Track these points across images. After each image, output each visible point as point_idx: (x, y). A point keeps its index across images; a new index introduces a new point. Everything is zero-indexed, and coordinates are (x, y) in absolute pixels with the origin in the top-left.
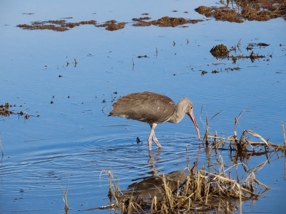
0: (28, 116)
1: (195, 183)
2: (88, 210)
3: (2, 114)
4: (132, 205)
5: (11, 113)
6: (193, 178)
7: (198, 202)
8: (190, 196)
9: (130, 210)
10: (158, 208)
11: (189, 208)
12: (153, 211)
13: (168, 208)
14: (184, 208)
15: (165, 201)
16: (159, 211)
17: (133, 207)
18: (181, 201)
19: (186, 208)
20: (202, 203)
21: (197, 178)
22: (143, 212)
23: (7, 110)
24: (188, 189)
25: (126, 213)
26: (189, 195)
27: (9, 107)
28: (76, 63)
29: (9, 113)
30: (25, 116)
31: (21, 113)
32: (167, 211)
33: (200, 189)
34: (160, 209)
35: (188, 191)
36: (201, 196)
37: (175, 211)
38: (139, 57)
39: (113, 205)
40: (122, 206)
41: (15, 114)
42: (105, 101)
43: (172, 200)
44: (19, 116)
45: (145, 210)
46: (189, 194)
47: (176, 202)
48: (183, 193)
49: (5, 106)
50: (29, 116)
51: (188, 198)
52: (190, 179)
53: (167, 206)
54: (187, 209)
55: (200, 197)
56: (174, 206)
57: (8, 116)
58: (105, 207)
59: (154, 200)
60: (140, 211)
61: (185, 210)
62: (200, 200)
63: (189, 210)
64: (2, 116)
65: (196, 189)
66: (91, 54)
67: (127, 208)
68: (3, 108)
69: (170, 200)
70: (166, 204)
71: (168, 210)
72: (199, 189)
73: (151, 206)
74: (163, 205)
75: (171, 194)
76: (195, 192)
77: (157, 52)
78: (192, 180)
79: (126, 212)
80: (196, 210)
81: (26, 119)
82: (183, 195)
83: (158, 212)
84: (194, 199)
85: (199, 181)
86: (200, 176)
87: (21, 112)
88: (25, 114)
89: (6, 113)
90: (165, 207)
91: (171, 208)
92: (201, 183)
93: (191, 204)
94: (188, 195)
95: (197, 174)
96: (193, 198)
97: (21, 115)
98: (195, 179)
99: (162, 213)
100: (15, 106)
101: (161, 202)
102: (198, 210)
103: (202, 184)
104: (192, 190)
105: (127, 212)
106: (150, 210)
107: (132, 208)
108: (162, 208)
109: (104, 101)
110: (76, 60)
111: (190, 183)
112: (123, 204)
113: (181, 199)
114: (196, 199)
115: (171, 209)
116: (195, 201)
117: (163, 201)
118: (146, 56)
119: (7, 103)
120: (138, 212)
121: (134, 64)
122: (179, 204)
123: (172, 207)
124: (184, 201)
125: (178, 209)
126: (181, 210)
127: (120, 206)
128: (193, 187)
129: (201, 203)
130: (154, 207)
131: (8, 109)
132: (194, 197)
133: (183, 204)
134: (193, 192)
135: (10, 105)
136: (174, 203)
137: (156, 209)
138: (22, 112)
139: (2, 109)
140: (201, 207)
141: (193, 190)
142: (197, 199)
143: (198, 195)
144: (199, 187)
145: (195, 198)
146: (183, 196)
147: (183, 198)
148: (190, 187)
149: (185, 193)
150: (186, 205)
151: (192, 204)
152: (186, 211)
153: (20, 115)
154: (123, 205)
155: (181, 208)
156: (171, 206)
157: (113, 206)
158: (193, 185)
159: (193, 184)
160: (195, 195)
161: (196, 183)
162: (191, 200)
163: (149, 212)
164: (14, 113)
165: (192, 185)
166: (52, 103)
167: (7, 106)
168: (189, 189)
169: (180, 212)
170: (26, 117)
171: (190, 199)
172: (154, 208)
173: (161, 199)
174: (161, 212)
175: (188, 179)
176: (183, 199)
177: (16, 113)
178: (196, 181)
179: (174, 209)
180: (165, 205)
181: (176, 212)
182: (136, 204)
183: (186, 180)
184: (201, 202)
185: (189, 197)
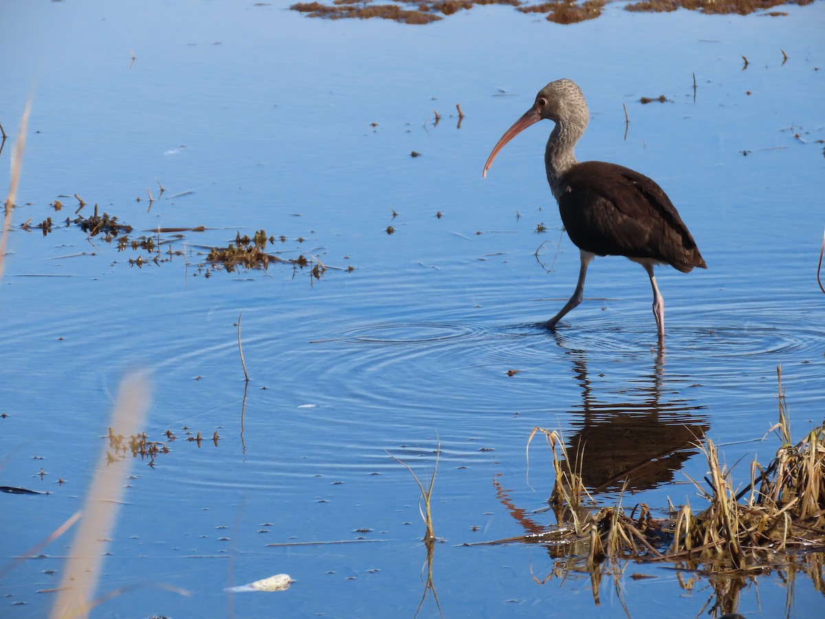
0: (320, 269)
1: (802, 468)
2: (493, 544)
3: (247, 262)
4: (618, 532)
5: (272, 259)
6: (796, 455)
7: (811, 526)
8: (788, 506)
9: (613, 545)
10: (695, 541)
11: (785, 542)
12: (680, 549)
13: (723, 541)
14: (770, 542)
15: (715, 521)
16: (696, 550)
17: (621, 535)
18: (761, 520)
19: (775, 541)
20: (823, 527)
21: (809, 454)
22: (650, 552)
23: (261, 251)
24: (780, 486)
25: (603, 555)
26: (787, 503)
27: (268, 242)
28: (461, 117)
29: (266, 261)
30: (313, 268)
31: (302, 262)
32: (719, 550)
33: (816, 486)
34: (701, 543)
35: (780, 491)
36: (818, 508)
37: (744, 549)
38: (644, 101)
39: (565, 529)
40: (590, 532)
41: (284, 262)
42: (544, 228)
43: (735, 517)
44: (295, 268)
45: (656, 544)
46: (783, 500)
47: (748, 524)
48: (768, 497)
49: (255, 240)
50: (324, 270)
51: (783, 514)
52: (788, 456)
53: (721, 535)
54: (780, 544)
55: (818, 510)
56: (742, 534)
57: (263, 267)
58: (540, 535)
59: (684, 515)
60: (643, 550)
61: (771, 545)
62: (815, 520)
63: (784, 547)
64: (247, 270)
65: (805, 487)
66: (503, 92)
67: (605, 541)
68: (248, 246)
69: (729, 518)
70: (718, 528)
71: (724, 546)
72: (813, 486)
73: (673, 534)
74: (709, 532)
75: (731, 499)
76: (803, 494)
77: (695, 87)
78: (793, 460)
79: (602, 552)
80: (803, 546)
81: (314, 277)
82: (768, 503)
83: (694, 553)
84: (798, 515)
85: (815, 463)
86: (816, 450)
87: (301, 257)
88: (311, 262)
89: (258, 259)
90: (715, 537)
91: (733, 541)
92: (819, 468)
93: (789, 531)
94: (780, 505)
95: (807, 444)
96: (795, 512)
97: (301, 267)
98: (801, 459)
99: (706, 554)
100: (283, 239)
101: (704, 525)
102: (811, 549)
103: (821, 472)
104: (792, 488)
105: (606, 552)
106: (671, 546)
107: (619, 540)
108: (706, 541)
109: (541, 229)
110: (460, 108)
111: (787, 469)
112: (595, 527)
113: (763, 517)
114: (803, 516)
115: (732, 544)
116: (801, 522)
117: (708, 522)
118: (662, 99)
119: (260, 232)
120: (637, 551)
121: (627, 122)
122: (756, 530)
123: (736, 538)
124: (768, 522)
125: (751, 545)
126: (759, 548)
127: (585, 533)
128: (795, 481)
129: (819, 529)
130: (683, 537)
131: (263, 248)
132: (798, 511)
133: (767, 528)
134: (796, 495)
135: (268, 236)
136: (740, 527)
137: (688, 542)
138: (305, 257)
139: (246, 249)
140: (820, 540)
141: (796, 490)
142: (807, 517)
143: (811, 503)
144: (812, 481)
145: (801, 513)
146: (768, 507)
147: (767, 513)
148: (787, 481)
149: (772, 497)
150: (775, 534)
151: (792, 530)
152: (775, 549)
153: (297, 266)
154: (592, 530)
155: (761, 541)
156: (733, 535)
157: (565, 533)
158: (797, 475)
159: (796, 471)
160: (800, 503)
161: (806, 467)
162: (790, 518)
163: (668, 551)
164: (280, 261)
165: (793, 473)
166: (390, 231)
167: (261, 239)
168: (786, 485)
169: (759, 553)
170: (315, 273)
171: (787, 516)
172: (682, 541)
173: (704, 516)
174: (704, 552)
175: (782, 456)
176: (766, 516)
177: (287, 260)
178: (804, 462)
179: (742, 544)
180: (716, 531)
181: (747, 553)
182: (631, 527)
183: (777, 461)
184: (819, 524)
185: (783, 510)
